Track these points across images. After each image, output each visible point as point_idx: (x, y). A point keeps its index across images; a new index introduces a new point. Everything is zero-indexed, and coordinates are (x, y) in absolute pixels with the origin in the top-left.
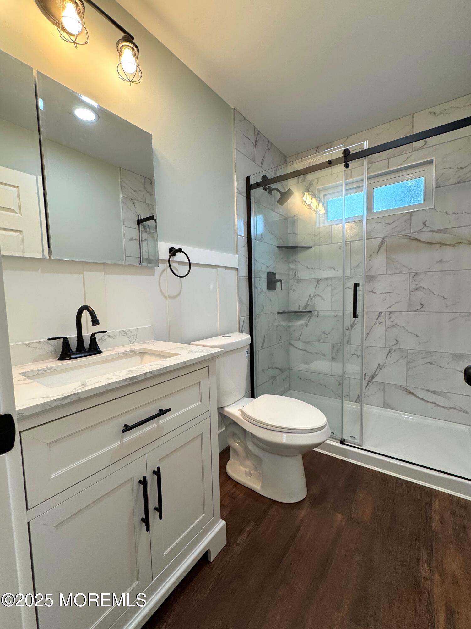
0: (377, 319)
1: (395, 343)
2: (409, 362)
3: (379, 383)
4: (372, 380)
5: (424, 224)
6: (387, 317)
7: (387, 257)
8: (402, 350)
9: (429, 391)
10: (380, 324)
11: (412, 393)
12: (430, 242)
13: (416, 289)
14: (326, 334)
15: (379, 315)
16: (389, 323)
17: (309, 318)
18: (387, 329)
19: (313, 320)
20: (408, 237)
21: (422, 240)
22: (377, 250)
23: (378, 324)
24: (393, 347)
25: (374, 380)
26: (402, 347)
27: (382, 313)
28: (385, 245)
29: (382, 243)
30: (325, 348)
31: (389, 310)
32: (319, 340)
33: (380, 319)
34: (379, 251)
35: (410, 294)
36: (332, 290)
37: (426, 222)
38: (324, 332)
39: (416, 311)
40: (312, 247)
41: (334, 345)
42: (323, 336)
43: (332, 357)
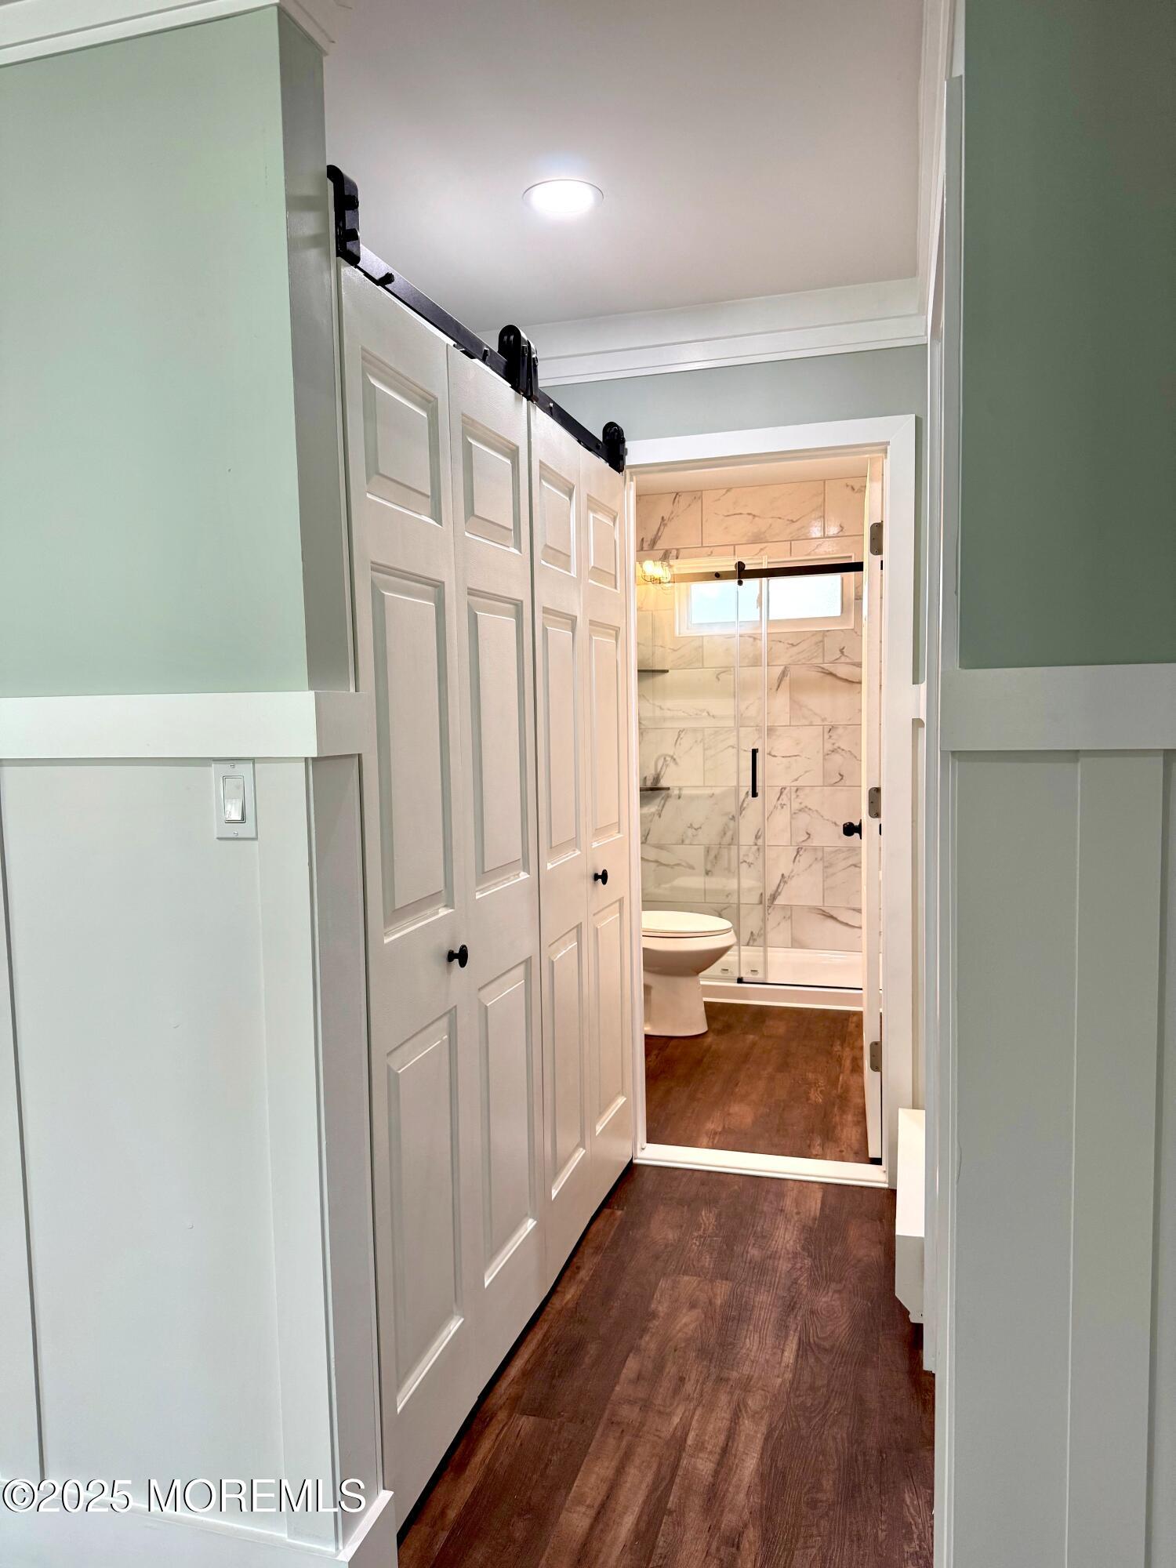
0: (778, 799)
1: (805, 838)
2: (827, 867)
3: (784, 907)
4: (772, 903)
5: (842, 651)
6: (794, 796)
7: (790, 698)
8: (815, 849)
9: (854, 910)
10: (782, 807)
11: (832, 917)
12: (850, 679)
13: (833, 751)
14: (696, 829)
15: (781, 793)
16: (796, 806)
17: (663, 802)
18: (793, 815)
19: (670, 804)
20: (820, 670)
21: (839, 675)
22: (776, 685)
23: (779, 807)
24: (804, 844)
25: (775, 903)
26: (815, 842)
27: (785, 789)
28: (787, 679)
29: (784, 674)
30: (694, 854)
31: (795, 784)
32: (683, 841)
33: (782, 800)
34: (779, 686)
35: (824, 759)
36: (705, 750)
37: (843, 648)
38: (691, 825)
39: (832, 785)
40: (667, 671)
41: (709, 847)
42: (690, 832)
43: (706, 870)
